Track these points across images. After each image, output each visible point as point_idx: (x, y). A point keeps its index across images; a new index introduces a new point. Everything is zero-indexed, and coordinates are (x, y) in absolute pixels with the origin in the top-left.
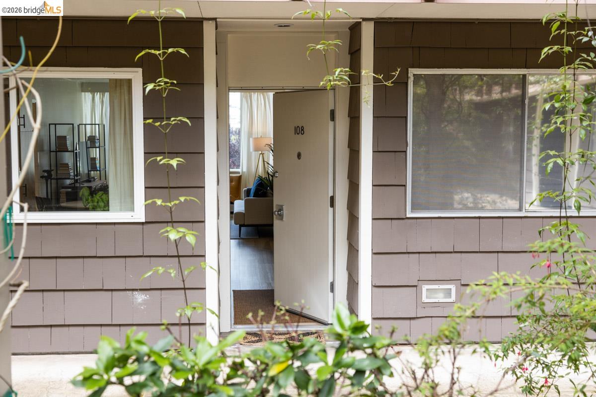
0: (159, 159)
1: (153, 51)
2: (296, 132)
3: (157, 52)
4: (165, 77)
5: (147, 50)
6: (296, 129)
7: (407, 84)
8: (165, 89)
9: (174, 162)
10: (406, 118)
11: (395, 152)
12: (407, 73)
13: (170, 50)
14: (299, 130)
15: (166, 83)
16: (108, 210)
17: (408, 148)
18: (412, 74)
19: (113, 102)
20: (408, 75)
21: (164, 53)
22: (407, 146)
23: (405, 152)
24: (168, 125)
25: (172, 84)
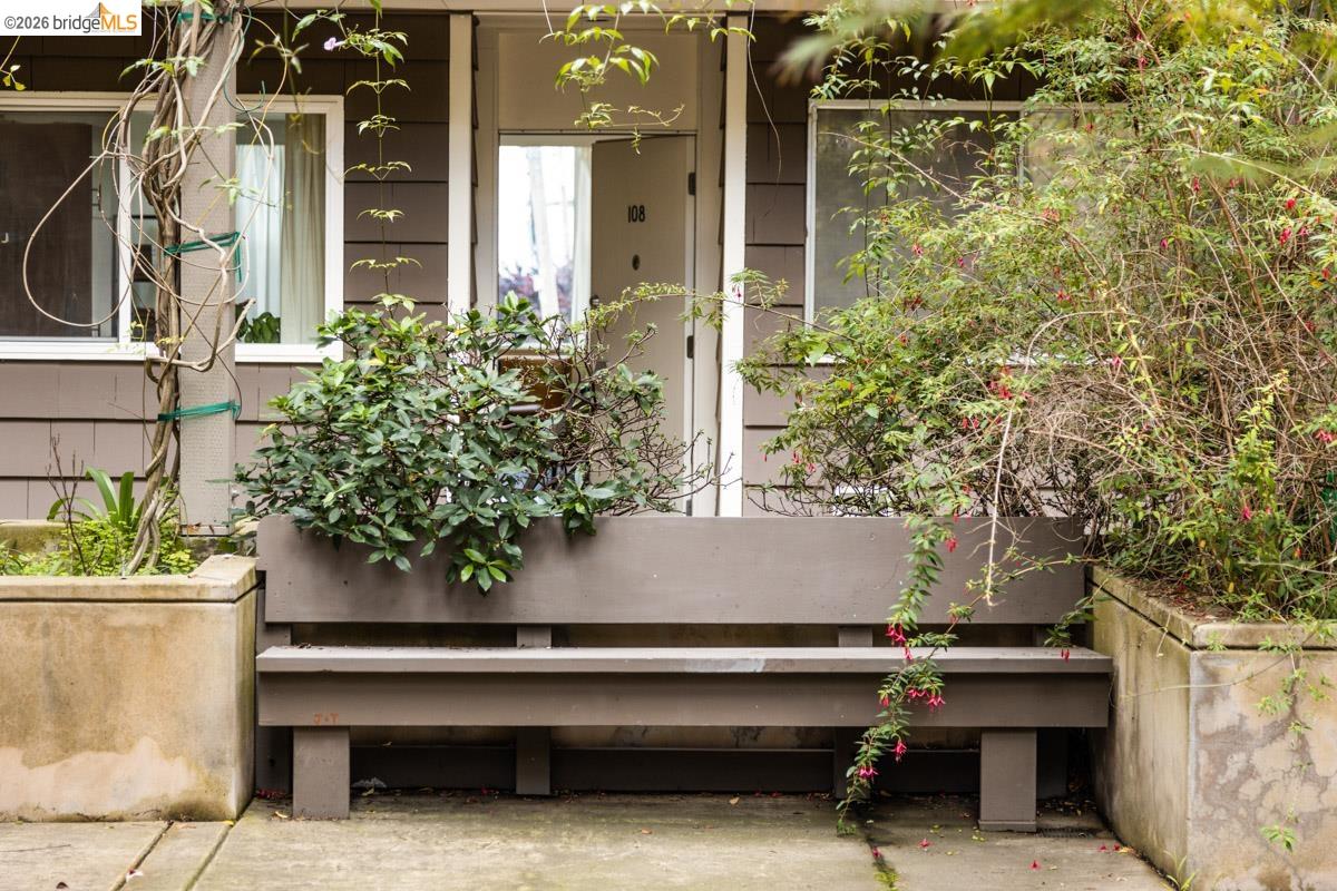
0: (372, 211)
1: (367, 83)
2: (632, 218)
3: (373, 84)
4: (382, 114)
5: (362, 82)
6: (631, 210)
7: (805, 125)
8: (382, 128)
9: (391, 215)
10: (805, 185)
11: (785, 246)
12: (807, 107)
13: (389, 82)
14: (637, 214)
15: (383, 121)
16: (279, 342)
17: (808, 239)
18: (815, 110)
19: (292, 154)
20: (807, 111)
21: (381, 85)
22: (806, 235)
23: (803, 246)
24: (384, 171)
25: (390, 122)
